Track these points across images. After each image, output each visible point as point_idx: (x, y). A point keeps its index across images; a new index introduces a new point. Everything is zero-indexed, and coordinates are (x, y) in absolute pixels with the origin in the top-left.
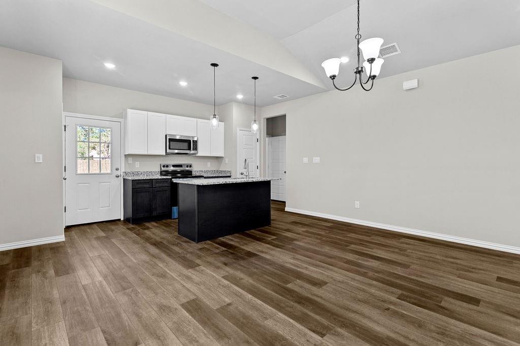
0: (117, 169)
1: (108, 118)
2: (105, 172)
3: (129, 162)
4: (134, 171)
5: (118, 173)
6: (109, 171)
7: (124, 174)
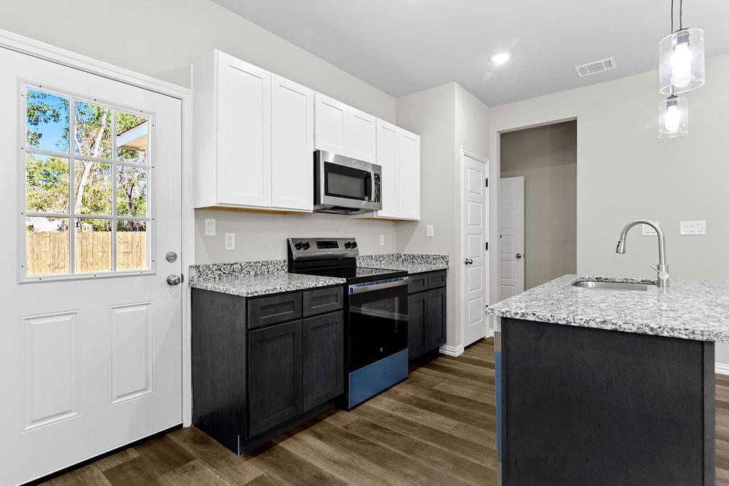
0: (171, 258)
1: (142, 79)
2: (133, 269)
3: (207, 234)
4: (220, 261)
5: (174, 270)
6: (145, 267)
7: (194, 273)
